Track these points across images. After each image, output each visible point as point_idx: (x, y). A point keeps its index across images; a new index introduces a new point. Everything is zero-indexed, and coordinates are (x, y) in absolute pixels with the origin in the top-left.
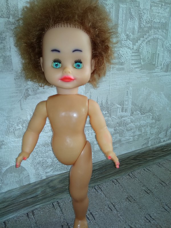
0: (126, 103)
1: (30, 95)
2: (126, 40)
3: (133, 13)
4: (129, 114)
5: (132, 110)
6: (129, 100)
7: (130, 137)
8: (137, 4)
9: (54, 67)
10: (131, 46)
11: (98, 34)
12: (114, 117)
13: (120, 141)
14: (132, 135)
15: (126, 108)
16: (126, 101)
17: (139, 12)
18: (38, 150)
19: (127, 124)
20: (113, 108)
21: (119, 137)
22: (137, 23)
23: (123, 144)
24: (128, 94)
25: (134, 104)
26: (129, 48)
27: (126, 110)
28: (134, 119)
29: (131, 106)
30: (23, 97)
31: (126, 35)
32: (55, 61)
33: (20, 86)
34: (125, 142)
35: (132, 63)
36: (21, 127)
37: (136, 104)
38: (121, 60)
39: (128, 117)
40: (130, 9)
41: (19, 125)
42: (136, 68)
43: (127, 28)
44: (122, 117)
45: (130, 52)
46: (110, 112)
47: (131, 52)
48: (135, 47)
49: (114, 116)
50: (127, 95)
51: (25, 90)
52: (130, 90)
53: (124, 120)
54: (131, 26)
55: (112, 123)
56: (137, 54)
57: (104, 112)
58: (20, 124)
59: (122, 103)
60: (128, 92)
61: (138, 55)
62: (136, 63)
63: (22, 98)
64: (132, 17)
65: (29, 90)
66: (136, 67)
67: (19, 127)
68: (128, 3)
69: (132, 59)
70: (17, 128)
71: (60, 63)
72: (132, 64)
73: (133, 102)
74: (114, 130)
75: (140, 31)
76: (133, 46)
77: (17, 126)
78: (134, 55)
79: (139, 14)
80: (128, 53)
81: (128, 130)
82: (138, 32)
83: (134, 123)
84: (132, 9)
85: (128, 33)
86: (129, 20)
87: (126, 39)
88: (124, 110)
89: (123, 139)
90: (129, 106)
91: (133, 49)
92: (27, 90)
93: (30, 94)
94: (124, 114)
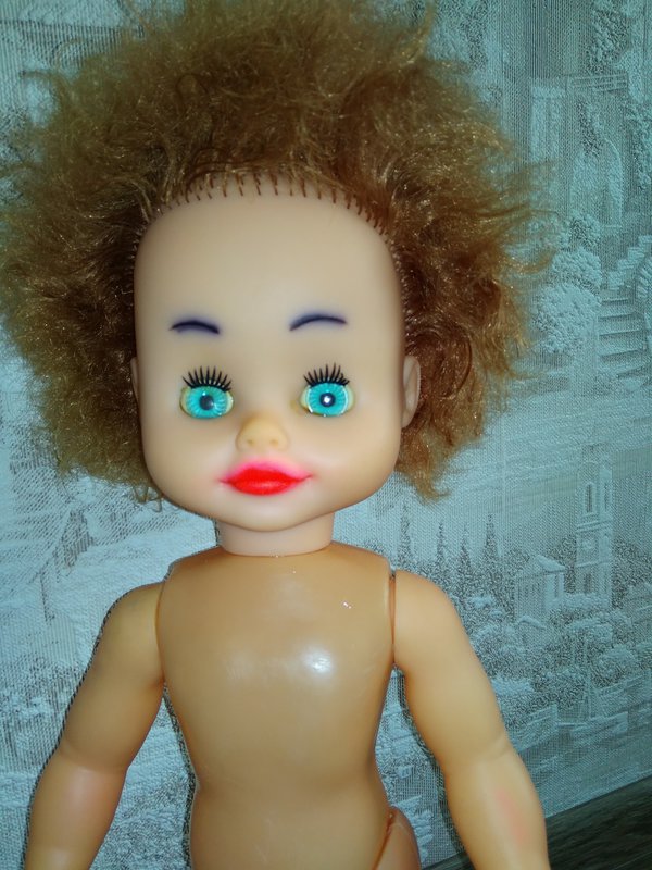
0: (588, 545)
1: (92, 541)
2: (569, 250)
3: (596, 125)
4: (606, 601)
5: (616, 580)
6: (601, 533)
7: (613, 714)
8: (615, 82)
9: (189, 415)
10: (596, 275)
11: (435, 222)
12: (530, 618)
13: (565, 737)
14: (624, 700)
15: (587, 571)
16: (585, 535)
17: (628, 117)
18: (136, 818)
19: (596, 649)
20: (521, 574)
21: (561, 716)
22: (618, 170)
23: (582, 751)
24: (594, 503)
25: (623, 548)
26: (588, 284)
27: (588, 578)
28: (628, 621)
29: (610, 557)
30: (56, 555)
31: (568, 223)
32: (195, 382)
33: (42, 500)
34: (590, 741)
35: (603, 353)
36: (47, 709)
37: (633, 550)
38: (551, 343)
39: (601, 614)
40: (581, 105)
41: (34, 700)
42: (628, 374)
43: (572, 194)
44: (569, 618)
45: (594, 303)
46: (508, 596)
47: (596, 300)
48: (616, 280)
49: (526, 617)
50: (590, 505)
51: (67, 516)
52: (602, 482)
53: (583, 632)
54: (590, 185)
55: (521, 649)
56: (624, 310)
57: (479, 599)
58: (39, 692)
59: (564, 550)
60: (594, 492)
61: (632, 316)
62: (623, 350)
63: (52, 562)
64: (591, 142)
65: (86, 515)
66: (625, 370)
67: (35, 711)
68: (570, 80)
69: (604, 337)
70: (27, 713)
71: (225, 387)
72: (605, 358)
73: (618, 540)
74: (535, 685)
75: (635, 201)
76: (605, 276)
77: (23, 706)
78: (610, 314)
79: (625, 126)
80: (580, 305)
81: (602, 681)
82: (626, 209)
83: (630, 643)
84: (590, 107)
85: (576, 214)
86: (582, 154)
87: (567, 245)
88: (580, 581)
89: (580, 726)
90: (601, 558)
91: (604, 286)
92: (78, 517)
93: (91, 535)
94: (579, 600)
